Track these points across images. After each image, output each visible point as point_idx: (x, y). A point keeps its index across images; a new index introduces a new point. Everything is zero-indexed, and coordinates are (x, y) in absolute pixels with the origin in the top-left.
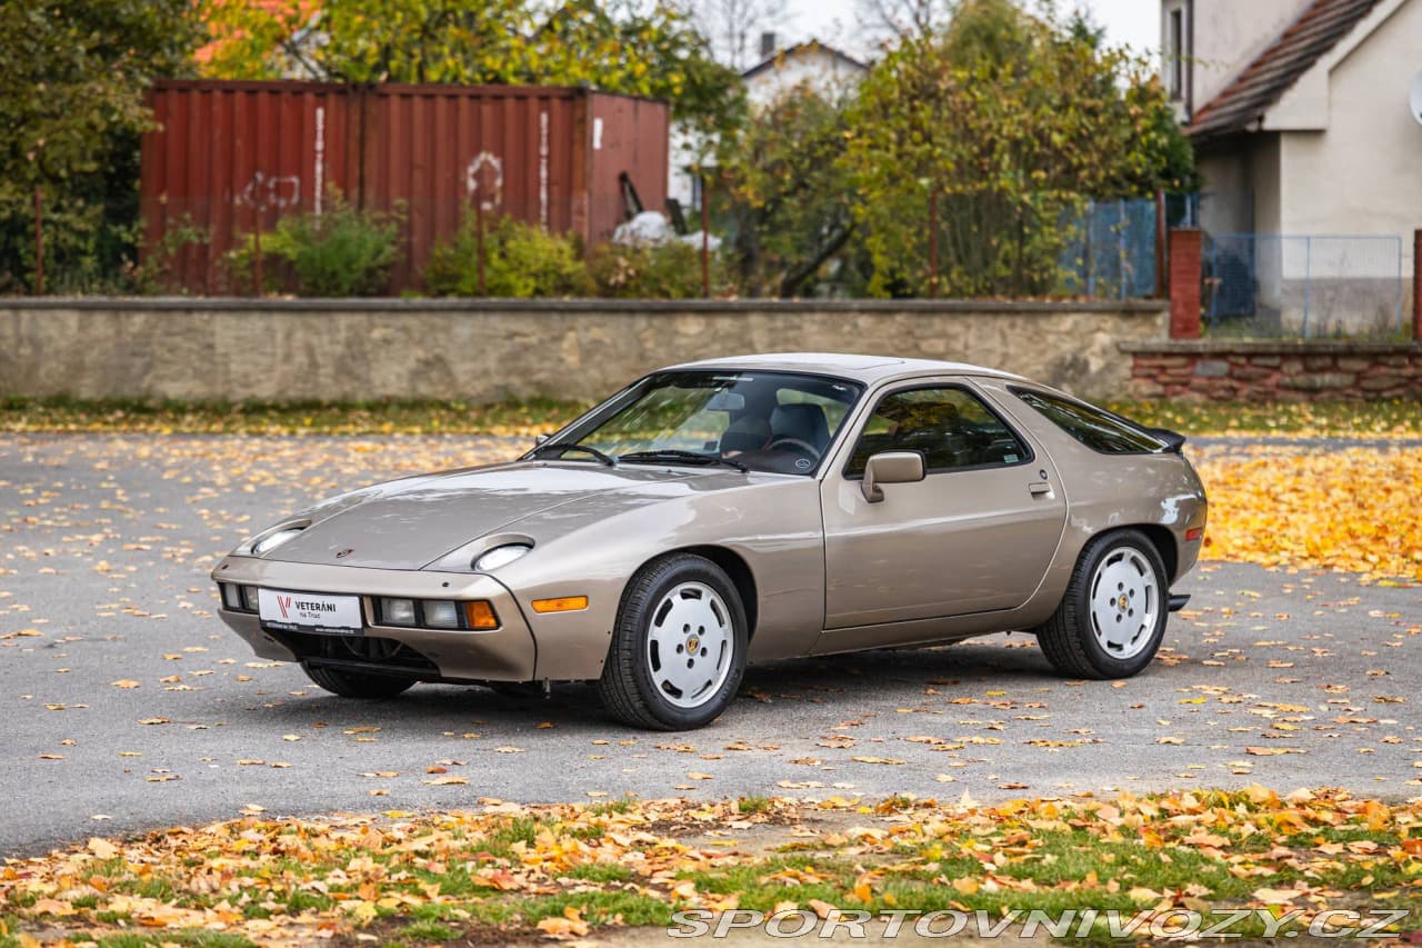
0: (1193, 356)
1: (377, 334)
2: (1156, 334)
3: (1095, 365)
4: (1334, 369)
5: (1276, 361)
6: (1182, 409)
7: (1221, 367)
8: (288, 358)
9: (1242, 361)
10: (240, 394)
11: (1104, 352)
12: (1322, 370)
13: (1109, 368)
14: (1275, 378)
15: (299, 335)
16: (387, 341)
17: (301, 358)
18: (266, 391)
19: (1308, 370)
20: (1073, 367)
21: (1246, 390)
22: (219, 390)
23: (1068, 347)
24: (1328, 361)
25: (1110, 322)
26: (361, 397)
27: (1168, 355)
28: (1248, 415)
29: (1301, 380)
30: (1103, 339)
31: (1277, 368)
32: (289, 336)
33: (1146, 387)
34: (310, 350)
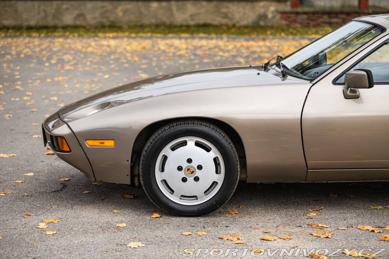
0: (297, 13)
1: (64, 7)
2: (287, 7)
3: (270, 16)
4: (337, 17)
5: (320, 15)
6: (295, 28)
7: (305, 17)
8: (39, 13)
9: (311, 15)
10: (25, 24)
11: (272, 12)
12: (333, 18)
13: (274, 17)
14: (320, 20)
15: (42, 7)
16: (67, 9)
17: (42, 14)
18: (33, 23)
19: (330, 17)
20: (264, 17)
21: (312, 23)
22: (19, 23)
23: (262, 11)
24: (334, 15)
25: (274, 4)
26: (60, 25)
27: (291, 13)
28: (313, 30)
29: (328, 20)
30: (272, 8)
31: (321, 17)
32: (39, 7)
33: (284, 22)
34: (45, 11)
